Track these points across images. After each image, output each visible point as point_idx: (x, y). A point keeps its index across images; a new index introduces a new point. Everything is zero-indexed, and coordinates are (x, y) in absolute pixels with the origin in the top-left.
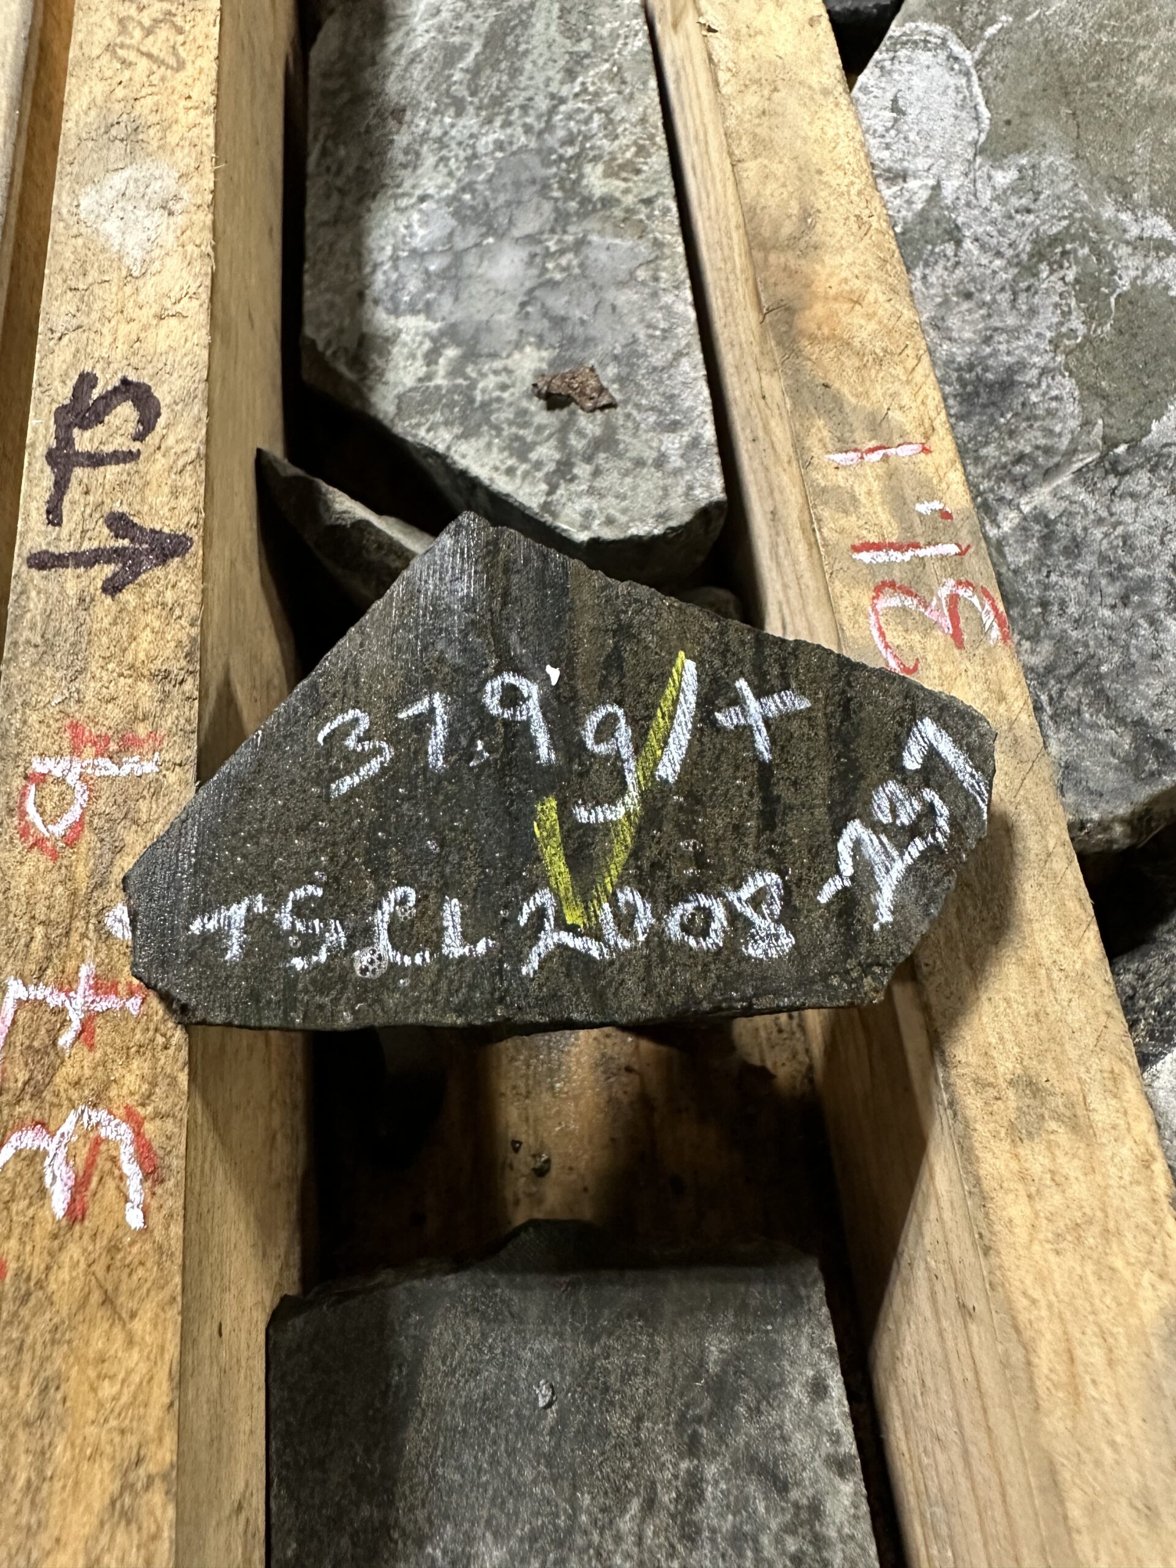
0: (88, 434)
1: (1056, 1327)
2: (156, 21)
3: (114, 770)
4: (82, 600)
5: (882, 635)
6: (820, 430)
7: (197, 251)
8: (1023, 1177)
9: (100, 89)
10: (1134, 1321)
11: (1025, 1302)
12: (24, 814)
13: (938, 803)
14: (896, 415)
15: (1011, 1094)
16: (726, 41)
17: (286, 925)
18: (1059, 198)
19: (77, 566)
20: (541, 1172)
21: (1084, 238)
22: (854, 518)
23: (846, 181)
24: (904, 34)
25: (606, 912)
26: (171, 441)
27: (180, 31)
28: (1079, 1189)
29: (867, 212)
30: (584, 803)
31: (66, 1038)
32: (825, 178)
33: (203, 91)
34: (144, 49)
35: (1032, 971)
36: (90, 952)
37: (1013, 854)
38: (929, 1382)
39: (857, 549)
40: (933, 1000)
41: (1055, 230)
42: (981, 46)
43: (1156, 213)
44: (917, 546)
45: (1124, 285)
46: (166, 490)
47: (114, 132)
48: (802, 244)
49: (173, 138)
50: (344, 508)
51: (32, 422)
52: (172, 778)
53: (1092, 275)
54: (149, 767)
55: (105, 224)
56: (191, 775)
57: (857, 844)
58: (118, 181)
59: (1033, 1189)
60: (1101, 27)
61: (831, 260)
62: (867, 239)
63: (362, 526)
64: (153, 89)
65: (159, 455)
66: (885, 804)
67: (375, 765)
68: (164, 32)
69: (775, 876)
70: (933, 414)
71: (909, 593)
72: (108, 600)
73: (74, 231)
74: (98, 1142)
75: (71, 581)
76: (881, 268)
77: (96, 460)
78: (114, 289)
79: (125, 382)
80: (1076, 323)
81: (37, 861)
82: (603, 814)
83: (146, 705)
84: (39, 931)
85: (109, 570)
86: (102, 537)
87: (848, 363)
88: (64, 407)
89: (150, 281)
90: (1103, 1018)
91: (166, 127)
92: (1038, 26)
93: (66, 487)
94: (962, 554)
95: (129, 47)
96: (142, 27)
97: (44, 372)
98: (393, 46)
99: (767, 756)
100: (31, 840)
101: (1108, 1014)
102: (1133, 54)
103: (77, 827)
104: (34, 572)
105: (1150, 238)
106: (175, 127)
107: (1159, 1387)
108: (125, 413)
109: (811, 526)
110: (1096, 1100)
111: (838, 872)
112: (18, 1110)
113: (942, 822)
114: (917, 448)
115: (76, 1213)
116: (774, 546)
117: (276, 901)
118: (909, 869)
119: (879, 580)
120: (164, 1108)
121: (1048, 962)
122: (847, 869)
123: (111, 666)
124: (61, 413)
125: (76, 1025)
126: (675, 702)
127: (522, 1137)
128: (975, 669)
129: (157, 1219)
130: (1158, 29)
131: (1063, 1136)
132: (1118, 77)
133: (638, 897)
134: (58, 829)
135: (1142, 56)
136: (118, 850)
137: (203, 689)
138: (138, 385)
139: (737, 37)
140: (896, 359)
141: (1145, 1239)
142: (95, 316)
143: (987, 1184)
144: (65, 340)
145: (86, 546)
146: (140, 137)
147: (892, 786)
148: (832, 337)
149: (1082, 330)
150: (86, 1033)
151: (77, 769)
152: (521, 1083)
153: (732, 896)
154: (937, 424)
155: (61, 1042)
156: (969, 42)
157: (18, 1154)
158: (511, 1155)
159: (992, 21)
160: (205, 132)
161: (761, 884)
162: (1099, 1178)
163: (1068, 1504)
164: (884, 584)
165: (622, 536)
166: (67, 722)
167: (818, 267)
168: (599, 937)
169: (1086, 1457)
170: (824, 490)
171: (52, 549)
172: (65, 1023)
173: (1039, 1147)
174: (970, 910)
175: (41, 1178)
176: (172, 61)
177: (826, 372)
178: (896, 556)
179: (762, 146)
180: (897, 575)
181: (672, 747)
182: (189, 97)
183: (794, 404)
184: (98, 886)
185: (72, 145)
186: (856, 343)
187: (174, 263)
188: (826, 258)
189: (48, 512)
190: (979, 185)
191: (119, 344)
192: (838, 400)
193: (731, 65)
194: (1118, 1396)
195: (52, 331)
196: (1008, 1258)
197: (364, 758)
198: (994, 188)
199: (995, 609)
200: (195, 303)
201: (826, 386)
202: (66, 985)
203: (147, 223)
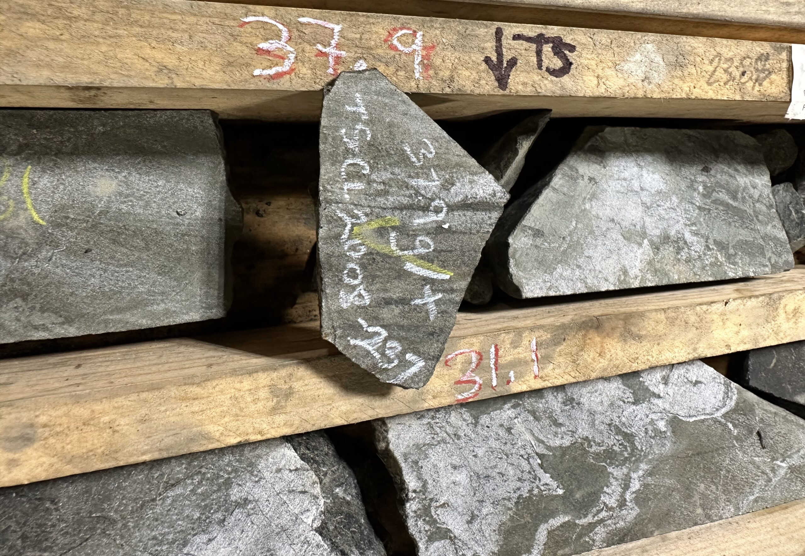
0: (550, 49)
1: (206, 395)
2: (730, 74)
3: (417, 62)
4: (483, 49)
5: (461, 354)
6: (546, 336)
7: (626, 91)
8: (257, 388)
9: (701, 51)
10: (207, 423)
11: (214, 384)
12: (401, 29)
13: (393, 365)
14: (551, 366)
15: (287, 386)
16: (720, 310)
17: (357, 127)
18: (651, 447)
19: (496, 47)
20: (258, 214)
21: (632, 454)
22: (509, 346)
23: (654, 355)
24: (731, 389)
25: (358, 241)
26: (546, 82)
27: (725, 84)
28: (252, 408)
29: (640, 362)
30: (397, 236)
31: (320, 47)
32: (656, 346)
33: (697, 93)
34: (718, 69)
35: (329, 399)
36: (350, 55)
37: (374, 396)
38: (180, 355)
39: (496, 346)
40: (321, 361)
41: (636, 444)
42: (723, 420)
43: (641, 486)
44: (496, 369)
45: (610, 470)
46: (526, 80)
47: (681, 57)
48: (626, 334)
49: (676, 81)
50: (524, 145)
51: (556, 28)
52: (413, 84)
53: (615, 457)
54: (417, 75)
55: (639, 55)
56: (414, 91)
57: (378, 334)
58: (659, 59)
59: (252, 391)
60: (728, 472)
61: (619, 346)
62: (627, 361)
63: (516, 153)
64: (699, 73)
65: (540, 77)
66: (393, 345)
67: (414, 159)
68: (725, 77)
69: (368, 303)
70: (551, 381)
71: (477, 365)
72: (482, 59)
73: (637, 42)
74: (283, 58)
75: (490, 45)
76: (614, 365)
77: (539, 53)
78: (611, 59)
79: (571, 64)
80: (594, 449)
81: (384, 34)
82: (393, 241)
83: (441, 74)
84: (358, 36)
85: (494, 58)
86: (507, 56)
87: (574, 349)
88: (561, 40)
89: (614, 73)
90: (312, 422)
91: (682, 78)
92: (731, 445)
93: (528, 42)
94: (492, 387)
95: (719, 62)
96: (728, 68)
97: (576, 32)
98: (739, 168)
99: (413, 303)
100: (391, 32)
101: (314, 425)
102: (715, 484)
103: (395, 49)
104: (494, 30)
105: (630, 482)
106: (681, 82)
107: (184, 429)
108: (558, 63)
109: (507, 330)
110: (283, 417)
111: (369, 326)
112: (295, 30)
113: (386, 366)
114: (537, 373)
115: (260, 51)
116: (504, 318)
117: (366, 123)
118: (369, 352)
119: (483, 354)
120: (293, 82)
121: (333, 405)
122: (371, 329)
123: (456, 60)
124: (559, 39)
125: (324, 50)
126: (434, 271)
127: (271, 207)
128: (446, 388)
129: (256, 80)
130: (726, 495)
131: (271, 404)
132: (704, 477)
133: (362, 253)
134: (395, 42)
135: (713, 487)
136: (387, 64)
137: (447, 94)
138: (569, 68)
139: (723, 314)
140: (575, 369)
141: (234, 429)
142: (600, 51)
143: (255, 375)
144: (590, 40)
145: (504, 50)
146: (678, 68)
147: (400, 348)
148: (585, 344)
149: (592, 450)
150: (321, 54)
151: (417, 48)
152: (293, 207)
153: (361, 287)
154: (547, 382)
155: (318, 45)
156: (724, 416)
157: (280, 30)
158: (265, 202)
159: (735, 426)
160: (678, 94)
161: (366, 298)
162: (256, 415)
163: (147, 393)
164: (481, 356)
165: (510, 256)
166: (435, 44)
167: (616, 340)
168: (349, 238)
169: (162, 400)
170: (521, 336)
171: (503, 37)
172: (325, 46)
173: (268, 395)
174: (353, 378)
175: (272, 39)
176: (712, 80)
177: (570, 340)
178: (493, 362)
179: (672, 322)
180: (485, 361)
181: (417, 269)
182: (695, 88)
183: (557, 326)
184: (374, 57)
185: (675, 40)
186: (583, 353)
187: (621, 82)
188: (620, 344)
189: (518, 35)
190: (659, 414)
191: (587, 61)
192: (557, 344)
193: (710, 310)
194: (181, 414)
195: (594, 34)
196: (229, 380)
197: (416, 155)
198: (657, 420)
199: (470, 398)
200: (603, 91)
201: (564, 340)
202: (338, 46)
203: (639, 71)
